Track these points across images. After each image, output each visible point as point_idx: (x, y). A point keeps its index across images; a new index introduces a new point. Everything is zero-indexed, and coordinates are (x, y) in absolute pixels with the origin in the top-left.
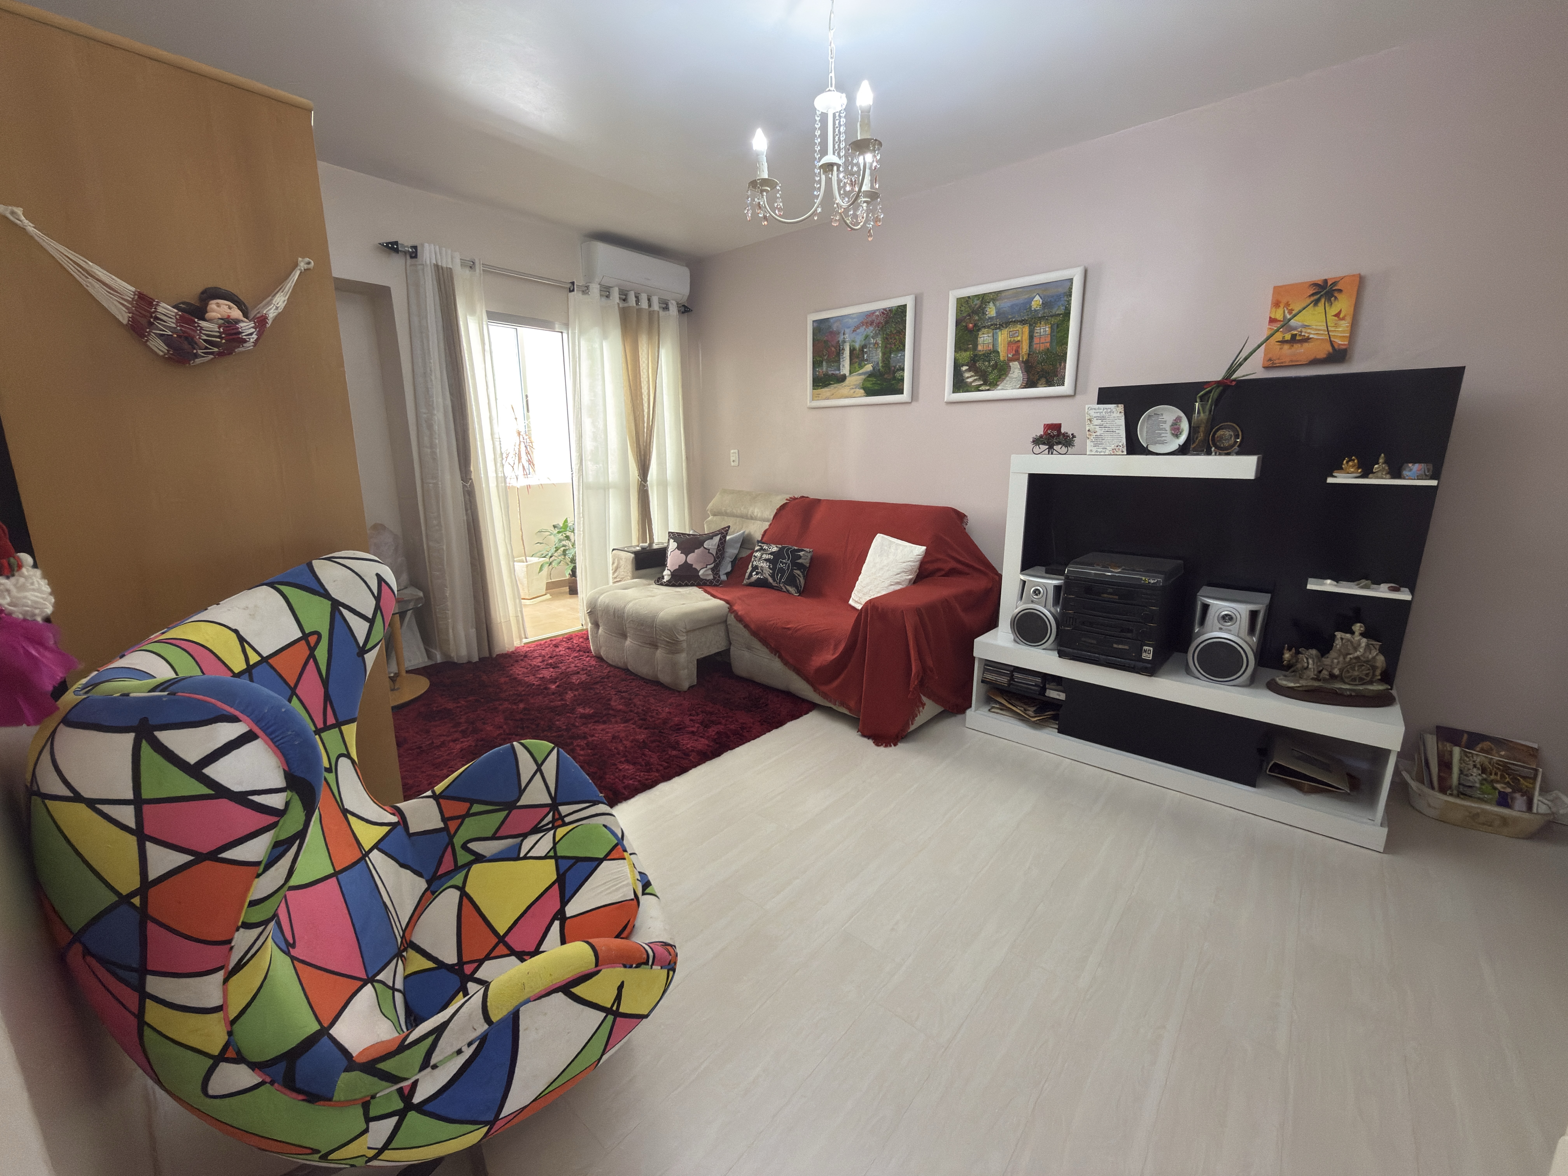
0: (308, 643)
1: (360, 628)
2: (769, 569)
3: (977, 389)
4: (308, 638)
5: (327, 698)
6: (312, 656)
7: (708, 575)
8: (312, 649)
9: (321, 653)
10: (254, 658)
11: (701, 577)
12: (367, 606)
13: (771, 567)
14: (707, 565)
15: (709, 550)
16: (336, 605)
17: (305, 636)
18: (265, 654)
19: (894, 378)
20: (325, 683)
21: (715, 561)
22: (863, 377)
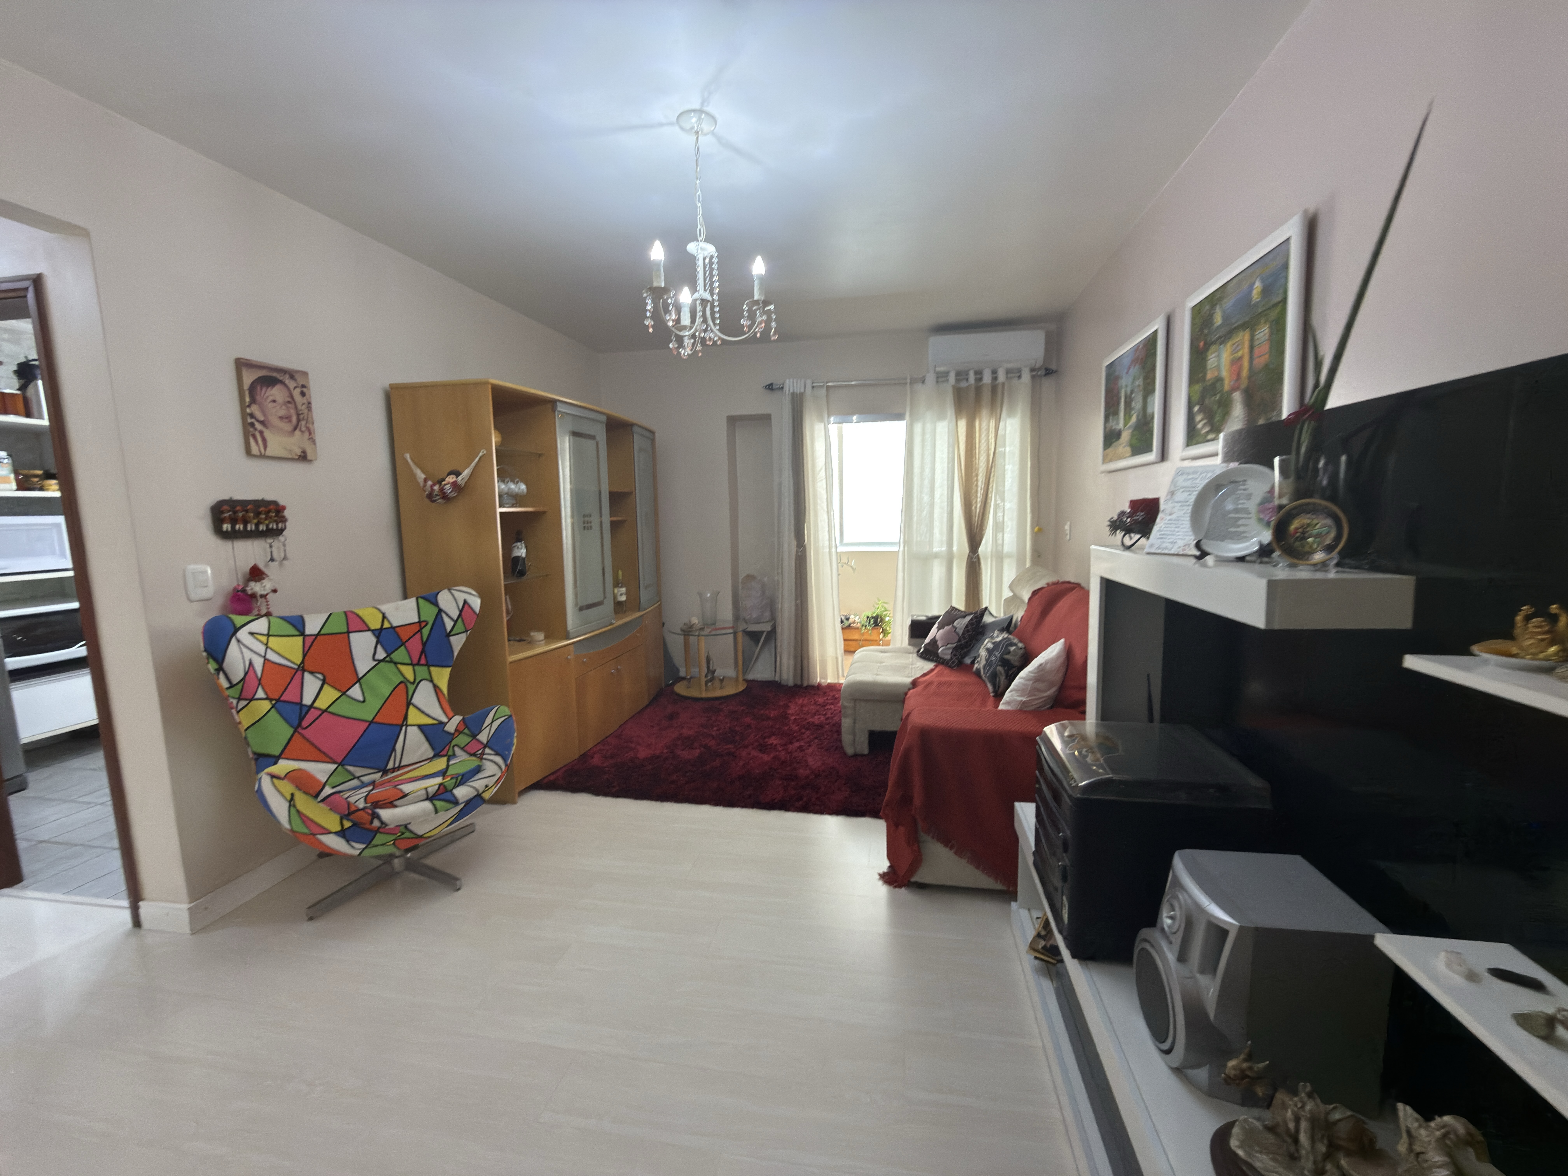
0: (420, 625)
1: (449, 624)
4: (421, 624)
5: (423, 652)
6: (420, 630)
7: (947, 654)
8: (421, 629)
9: (426, 631)
10: (386, 625)
11: (940, 655)
12: (455, 614)
14: (948, 644)
15: (956, 629)
16: (440, 611)
17: (420, 622)
18: (395, 625)
19: (1147, 432)
20: (424, 644)
21: (959, 640)
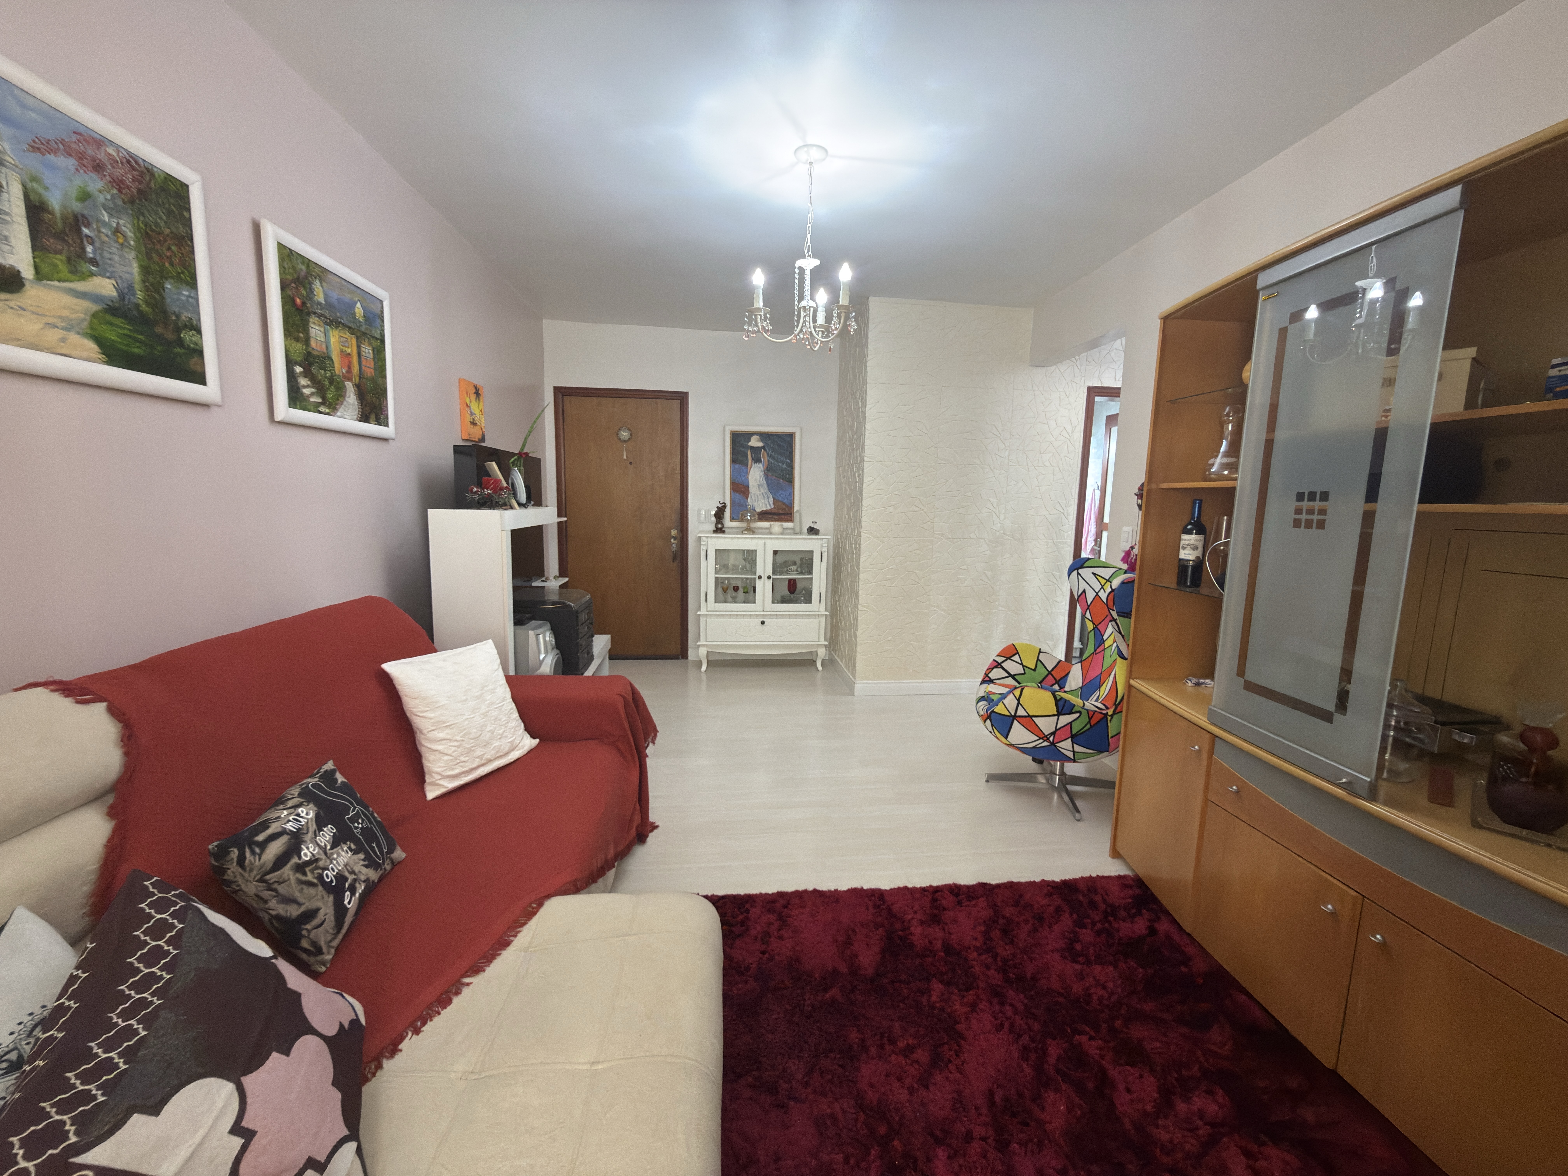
2: (356, 857)
3: (316, 409)
13: (353, 847)
19: (180, 342)
22: (94, 307)
